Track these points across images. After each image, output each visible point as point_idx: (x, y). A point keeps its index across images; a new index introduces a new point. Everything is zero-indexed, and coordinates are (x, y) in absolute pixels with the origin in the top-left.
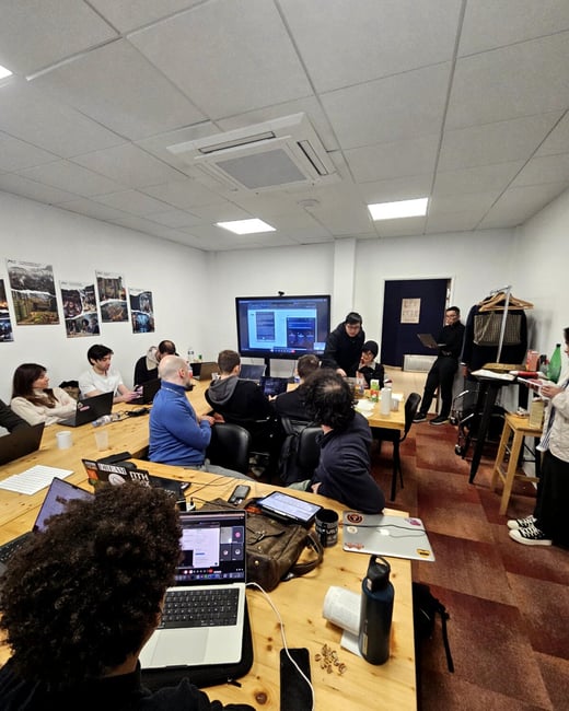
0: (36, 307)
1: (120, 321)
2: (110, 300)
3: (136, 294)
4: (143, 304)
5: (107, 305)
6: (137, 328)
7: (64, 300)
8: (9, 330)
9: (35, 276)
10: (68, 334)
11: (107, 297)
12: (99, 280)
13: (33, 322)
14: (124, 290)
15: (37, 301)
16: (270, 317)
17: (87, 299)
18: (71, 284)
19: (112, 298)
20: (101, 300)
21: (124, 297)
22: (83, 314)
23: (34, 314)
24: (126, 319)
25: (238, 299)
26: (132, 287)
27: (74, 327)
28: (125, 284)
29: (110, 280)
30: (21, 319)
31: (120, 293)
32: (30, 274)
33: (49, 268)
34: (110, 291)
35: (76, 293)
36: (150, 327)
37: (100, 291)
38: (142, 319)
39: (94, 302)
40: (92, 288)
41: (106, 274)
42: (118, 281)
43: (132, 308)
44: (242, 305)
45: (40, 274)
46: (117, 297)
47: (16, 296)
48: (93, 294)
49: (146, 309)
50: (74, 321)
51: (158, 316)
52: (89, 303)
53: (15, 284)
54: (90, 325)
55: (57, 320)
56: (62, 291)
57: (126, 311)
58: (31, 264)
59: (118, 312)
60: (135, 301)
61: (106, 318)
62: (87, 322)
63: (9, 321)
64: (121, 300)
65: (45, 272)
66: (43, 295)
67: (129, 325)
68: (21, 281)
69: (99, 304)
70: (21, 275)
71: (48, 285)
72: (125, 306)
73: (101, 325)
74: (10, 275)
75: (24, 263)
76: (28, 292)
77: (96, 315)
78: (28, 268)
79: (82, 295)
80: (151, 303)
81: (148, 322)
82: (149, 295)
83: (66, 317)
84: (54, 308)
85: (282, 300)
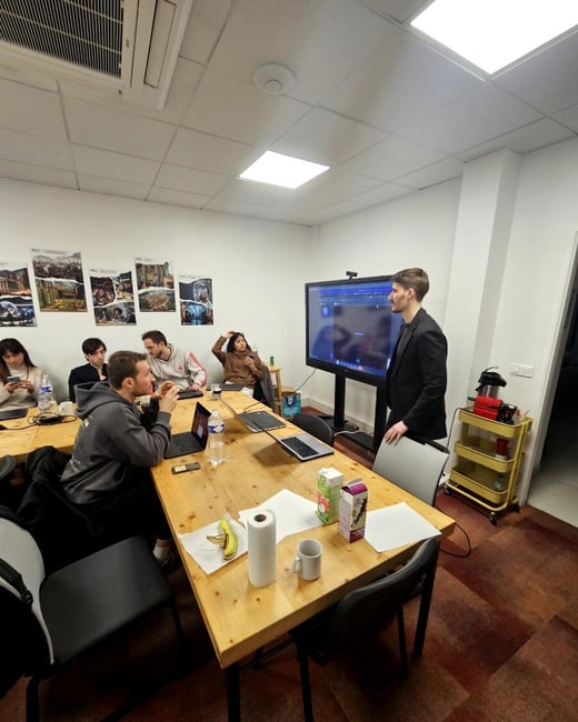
0: (61, 294)
1: (164, 310)
2: (151, 288)
3: (187, 282)
4: (197, 293)
5: (147, 293)
6: (188, 320)
7: (93, 287)
8: (32, 315)
9: (61, 264)
10: (97, 322)
11: (148, 285)
12: (139, 266)
13: (57, 309)
14: (171, 277)
15: (63, 288)
17: (121, 287)
18: (102, 271)
19: (154, 285)
20: (139, 288)
21: (171, 285)
22: (115, 302)
23: (59, 302)
24: (172, 308)
26: (182, 273)
27: (105, 315)
28: (171, 270)
29: (152, 267)
30: (44, 306)
31: (166, 280)
32: (55, 263)
33: (77, 256)
34: (152, 277)
35: (107, 280)
36: (206, 319)
37: (139, 278)
38: (196, 310)
39: (130, 290)
40: (128, 275)
41: (146, 260)
42: (164, 266)
43: (181, 297)
45: (66, 262)
46: (161, 285)
47: (41, 283)
48: (130, 282)
49: (202, 299)
50: (105, 309)
51: (218, 306)
52: (124, 290)
53: (39, 272)
54: (124, 314)
55: (84, 308)
56: (92, 278)
57: (173, 301)
58: (58, 252)
59: (162, 301)
60: (186, 290)
61: (145, 306)
62: (120, 311)
63: (32, 307)
64: (166, 288)
65: (72, 260)
66: (69, 283)
67: (176, 316)
68: (46, 269)
69: (137, 292)
70: (45, 264)
71: (74, 272)
72: (173, 294)
73: (138, 313)
74: (34, 263)
75: (49, 252)
76: (53, 280)
78: (53, 256)
79: (115, 282)
80: (209, 292)
81: (204, 314)
82: (208, 283)
83: (95, 305)
84: (81, 297)
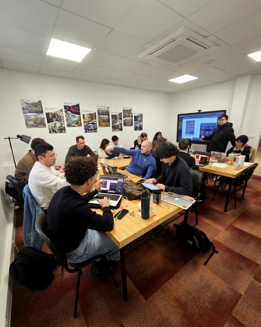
0: (104, 121)
1: (130, 125)
2: (127, 118)
3: (136, 115)
4: (139, 119)
5: (126, 120)
6: (136, 129)
7: (112, 118)
8: (96, 128)
9: (104, 110)
10: (113, 130)
12: (124, 110)
13: (103, 126)
15: (104, 119)
16: (193, 123)
17: (119, 118)
18: (115, 112)
21: (132, 116)
22: (118, 123)
23: (103, 124)
24: (132, 125)
25: (179, 115)
26: (135, 113)
27: (115, 128)
28: (133, 112)
29: (127, 110)
30: (100, 125)
31: (131, 115)
33: (108, 108)
34: (127, 114)
35: (116, 115)
36: (141, 128)
37: (124, 114)
38: (138, 125)
39: (121, 119)
40: (121, 114)
41: (126, 108)
42: (130, 110)
43: (135, 121)
44: (180, 118)
45: (106, 110)
46: (129, 117)
47: (99, 117)
48: (121, 116)
49: (140, 121)
50: (115, 126)
51: (145, 124)
53: (99, 114)
54: (120, 127)
55: (110, 125)
56: (112, 115)
57: (132, 122)
58: (103, 106)
59: (129, 122)
60: (136, 118)
61: (125, 125)
62: (118, 126)
63: (97, 126)
65: (107, 109)
66: (106, 117)
67: (133, 127)
69: (123, 119)
70: (100, 111)
71: (107, 113)
72: (132, 120)
73: (123, 127)
74: (98, 111)
75: (101, 106)
76: (102, 116)
77: (121, 124)
78: (102, 108)
79: (118, 116)
80: (142, 119)
81: (140, 127)
82: (141, 115)
83: (112, 124)
84: (109, 122)
85: (200, 114)
